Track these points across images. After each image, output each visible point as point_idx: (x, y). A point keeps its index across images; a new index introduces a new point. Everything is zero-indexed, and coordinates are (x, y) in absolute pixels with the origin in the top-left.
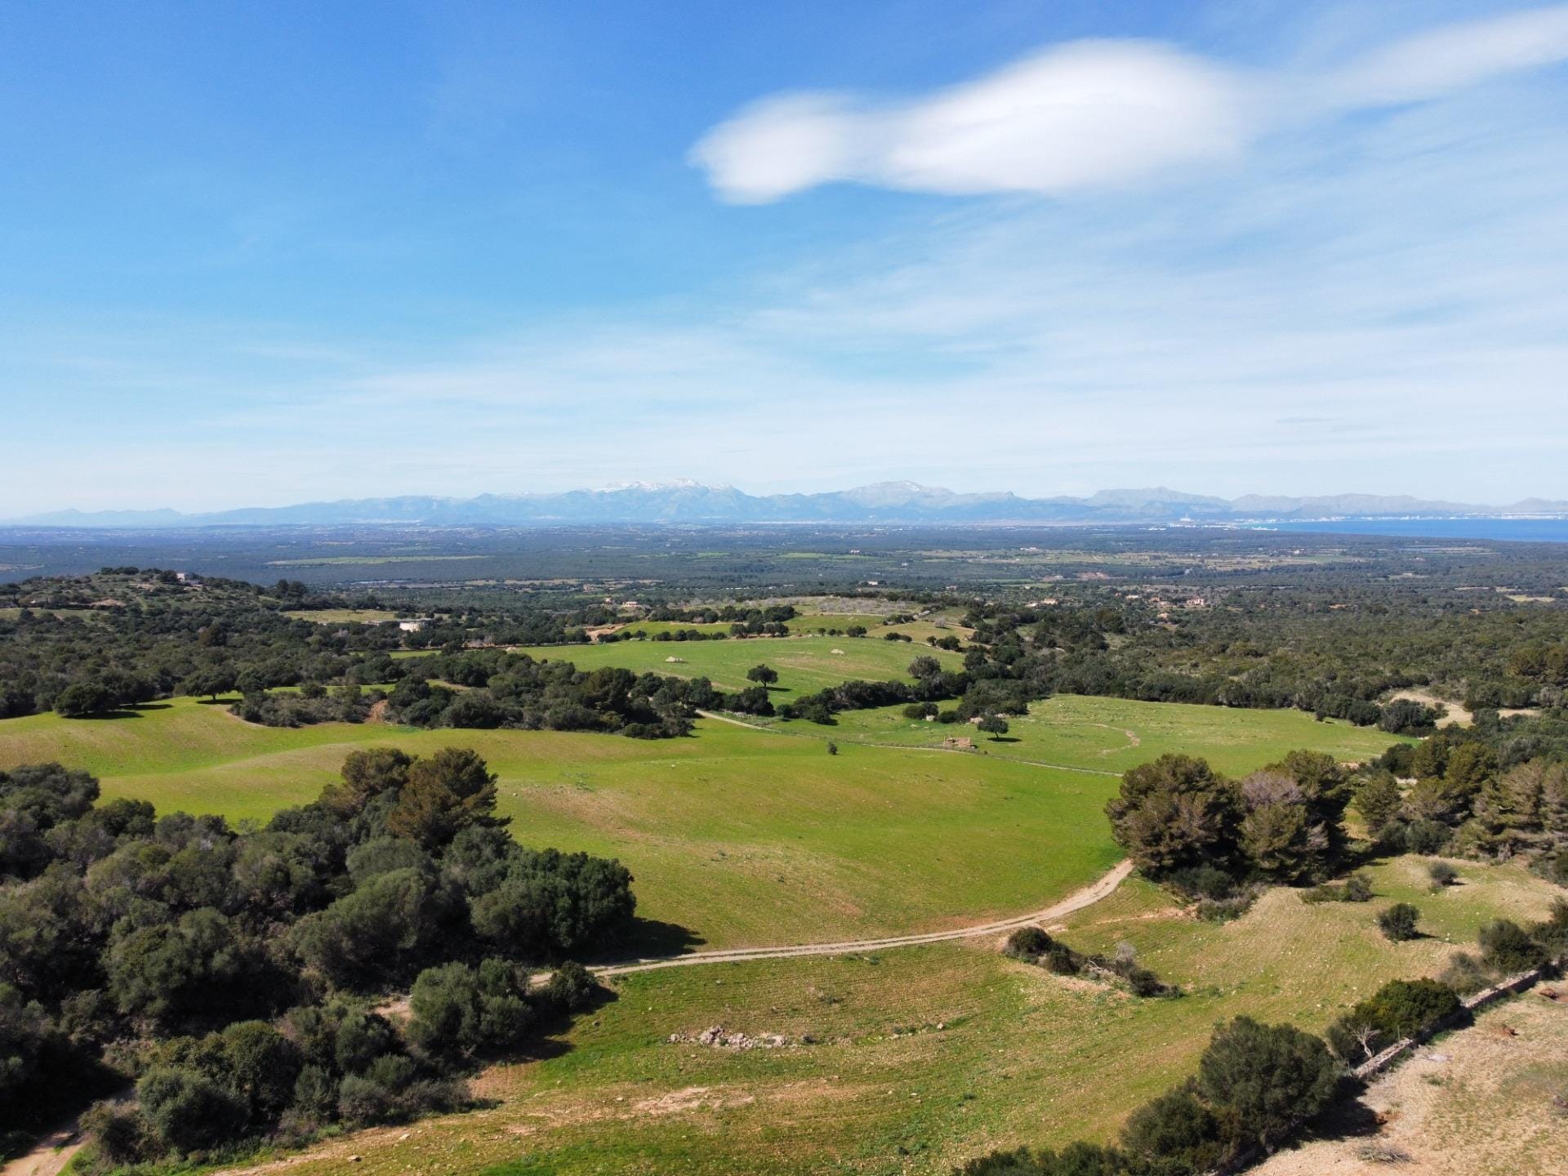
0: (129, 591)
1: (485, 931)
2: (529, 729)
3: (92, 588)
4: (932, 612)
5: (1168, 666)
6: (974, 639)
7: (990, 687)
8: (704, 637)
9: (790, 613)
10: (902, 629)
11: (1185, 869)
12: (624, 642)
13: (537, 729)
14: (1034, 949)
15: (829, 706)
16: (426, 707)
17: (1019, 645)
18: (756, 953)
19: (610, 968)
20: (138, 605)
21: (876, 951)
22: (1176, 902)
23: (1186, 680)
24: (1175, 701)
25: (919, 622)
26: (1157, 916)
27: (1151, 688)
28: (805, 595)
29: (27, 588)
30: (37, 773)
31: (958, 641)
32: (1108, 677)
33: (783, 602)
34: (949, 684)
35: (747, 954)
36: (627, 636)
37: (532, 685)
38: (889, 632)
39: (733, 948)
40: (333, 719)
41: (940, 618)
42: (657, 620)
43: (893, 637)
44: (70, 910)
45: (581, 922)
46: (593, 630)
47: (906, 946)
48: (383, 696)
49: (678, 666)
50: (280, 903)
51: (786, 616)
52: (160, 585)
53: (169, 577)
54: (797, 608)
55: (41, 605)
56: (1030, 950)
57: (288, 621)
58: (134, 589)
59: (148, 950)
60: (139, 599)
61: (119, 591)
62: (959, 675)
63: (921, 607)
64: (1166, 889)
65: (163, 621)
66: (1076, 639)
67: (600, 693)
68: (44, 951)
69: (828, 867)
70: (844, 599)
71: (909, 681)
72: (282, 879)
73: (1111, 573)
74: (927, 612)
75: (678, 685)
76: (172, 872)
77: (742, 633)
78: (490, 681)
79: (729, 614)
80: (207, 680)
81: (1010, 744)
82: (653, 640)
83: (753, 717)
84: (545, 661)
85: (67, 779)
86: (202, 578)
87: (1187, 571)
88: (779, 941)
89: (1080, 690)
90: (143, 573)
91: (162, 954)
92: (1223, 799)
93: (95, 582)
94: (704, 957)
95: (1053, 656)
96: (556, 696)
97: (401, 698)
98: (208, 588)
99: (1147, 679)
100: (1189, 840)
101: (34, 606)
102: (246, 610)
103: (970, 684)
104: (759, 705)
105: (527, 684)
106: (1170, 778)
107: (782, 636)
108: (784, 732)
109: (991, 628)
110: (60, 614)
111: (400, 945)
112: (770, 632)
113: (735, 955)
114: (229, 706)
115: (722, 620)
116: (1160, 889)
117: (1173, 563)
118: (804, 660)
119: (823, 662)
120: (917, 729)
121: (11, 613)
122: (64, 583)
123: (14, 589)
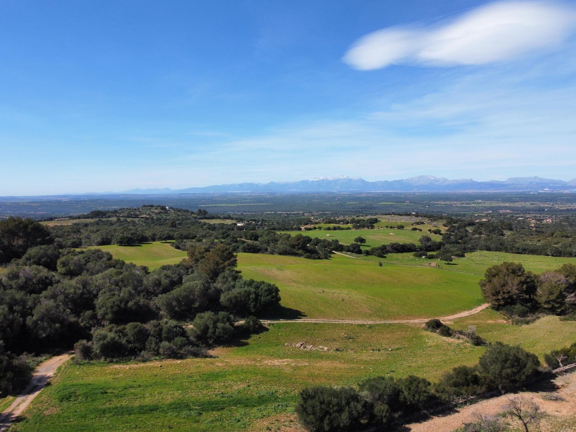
0: (150, 212)
1: (224, 304)
2: (270, 254)
4: (432, 221)
5: (527, 241)
6: (447, 231)
7: (450, 247)
8: (343, 229)
9: (376, 221)
10: (418, 227)
11: (509, 306)
12: (314, 231)
13: (272, 254)
14: (435, 327)
15: (384, 251)
16: (235, 246)
17: (466, 233)
18: (325, 321)
19: (269, 321)
20: (153, 217)
21: (371, 324)
22: (504, 318)
23: (534, 246)
24: (528, 254)
25: (426, 224)
26: (494, 322)
27: (518, 249)
28: (383, 215)
29: (120, 211)
30: (93, 252)
31: (441, 231)
32: (501, 245)
33: (373, 217)
34: (434, 246)
35: (321, 321)
36: (315, 228)
37: (274, 240)
38: (413, 228)
39: (317, 319)
41: (435, 223)
42: (326, 223)
44: (87, 286)
45: (258, 304)
46: (303, 226)
47: (384, 324)
50: (158, 291)
51: (374, 222)
52: (160, 211)
53: (163, 208)
54: (379, 219)
55: (123, 217)
56: (433, 327)
57: (201, 222)
58: (152, 212)
59: (108, 299)
60: (154, 215)
61: (148, 212)
62: (439, 242)
63: (428, 219)
64: (501, 314)
65: (160, 222)
66: (490, 231)
67: (297, 243)
68: (76, 296)
69: (363, 298)
70: (398, 216)
71: (417, 244)
72: (158, 283)
73: (513, 210)
74: (430, 221)
75: (326, 242)
76: (122, 278)
77: (357, 228)
78: (259, 239)
79: (353, 221)
80: (163, 235)
81: (453, 266)
82: (324, 230)
83: (354, 254)
85: (103, 254)
86: (174, 208)
87: (546, 210)
88: (335, 318)
89: (489, 249)
90: (156, 207)
91: (112, 300)
92: (529, 280)
93: (140, 210)
94: (304, 321)
95: (480, 238)
97: (227, 243)
98: (176, 212)
99: (517, 245)
100: (511, 294)
101: (121, 217)
102: (187, 219)
103: (442, 245)
104: (357, 250)
105: (272, 240)
106: (505, 270)
107: (372, 229)
108: (365, 259)
109: (455, 227)
110: (129, 220)
111: (193, 306)
112: (367, 227)
113: (317, 321)
114: (170, 244)
115: (350, 223)
116: (499, 313)
117: (540, 206)
118: (379, 237)
119: (386, 238)
120: (418, 260)
121: (114, 219)
122: (131, 210)
123: (116, 212)
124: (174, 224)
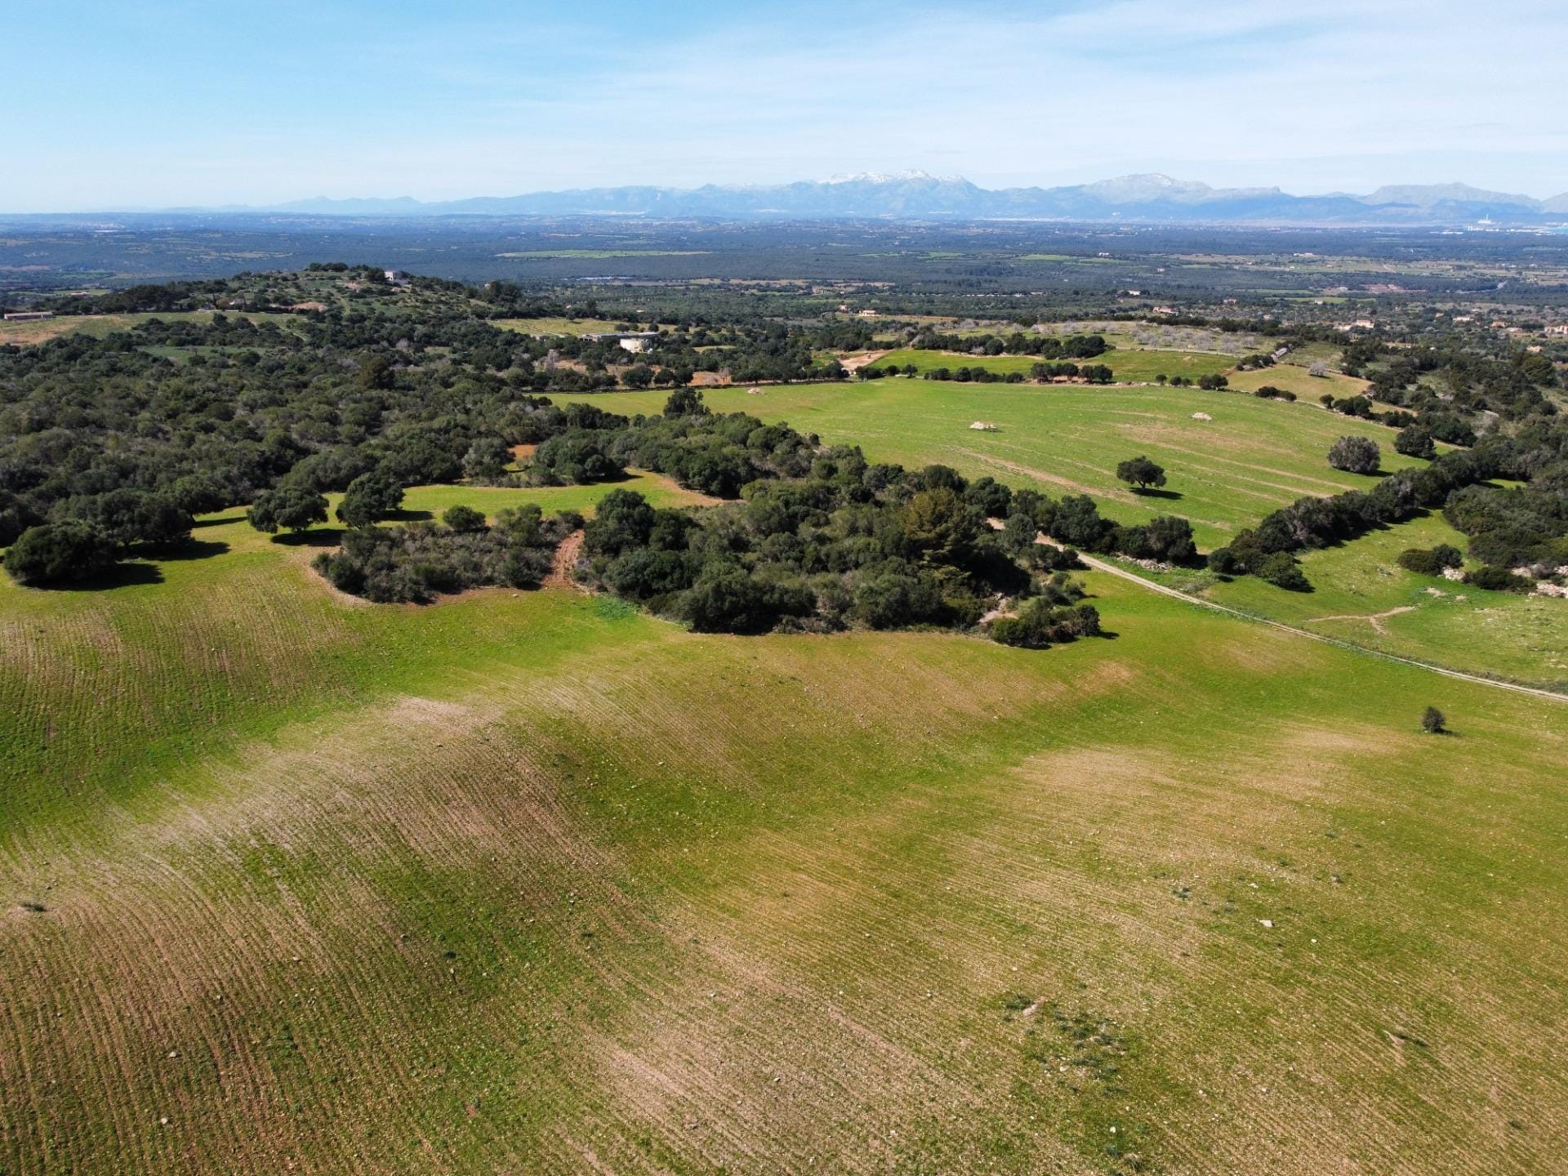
0: (334, 291)
3: (298, 287)
4: (1292, 351)
6: (1377, 398)
9: (1097, 346)
10: (1271, 379)
12: (891, 380)
16: (646, 565)
20: (342, 308)
25: (1281, 366)
28: (1112, 319)
29: (234, 285)
33: (1087, 329)
34: (1405, 490)
36: (893, 371)
37: (811, 502)
38: (1256, 384)
40: (490, 581)
41: (1310, 362)
42: (925, 349)
43: (1268, 393)
48: (577, 523)
49: (991, 440)
51: (1094, 350)
52: (367, 285)
53: (376, 276)
54: (1107, 339)
55: (238, 307)
58: (340, 290)
60: (344, 302)
61: (324, 291)
63: (1271, 341)
65: (363, 330)
70: (1165, 327)
73: (1405, 285)
74: (1284, 350)
75: (1039, 503)
77: (1045, 375)
79: (1017, 345)
82: (926, 378)
84: (815, 439)
86: (412, 277)
87: (1500, 286)
90: (353, 270)
93: (301, 281)
96: (853, 531)
98: (417, 289)
101: (232, 308)
103: (1452, 492)
104: (1176, 548)
107: (1104, 383)
109: (1386, 378)
110: (255, 319)
112: (1086, 375)
117: (1482, 275)
121: (204, 317)
122: (271, 282)
123: (220, 286)
124: (385, 373)
